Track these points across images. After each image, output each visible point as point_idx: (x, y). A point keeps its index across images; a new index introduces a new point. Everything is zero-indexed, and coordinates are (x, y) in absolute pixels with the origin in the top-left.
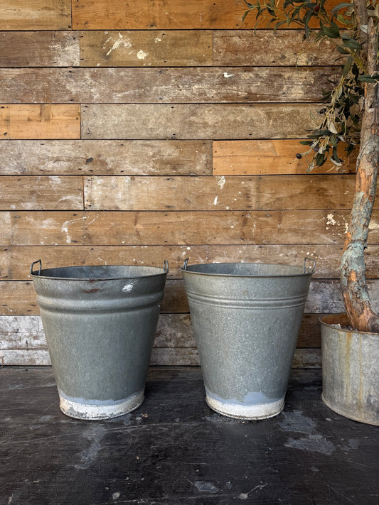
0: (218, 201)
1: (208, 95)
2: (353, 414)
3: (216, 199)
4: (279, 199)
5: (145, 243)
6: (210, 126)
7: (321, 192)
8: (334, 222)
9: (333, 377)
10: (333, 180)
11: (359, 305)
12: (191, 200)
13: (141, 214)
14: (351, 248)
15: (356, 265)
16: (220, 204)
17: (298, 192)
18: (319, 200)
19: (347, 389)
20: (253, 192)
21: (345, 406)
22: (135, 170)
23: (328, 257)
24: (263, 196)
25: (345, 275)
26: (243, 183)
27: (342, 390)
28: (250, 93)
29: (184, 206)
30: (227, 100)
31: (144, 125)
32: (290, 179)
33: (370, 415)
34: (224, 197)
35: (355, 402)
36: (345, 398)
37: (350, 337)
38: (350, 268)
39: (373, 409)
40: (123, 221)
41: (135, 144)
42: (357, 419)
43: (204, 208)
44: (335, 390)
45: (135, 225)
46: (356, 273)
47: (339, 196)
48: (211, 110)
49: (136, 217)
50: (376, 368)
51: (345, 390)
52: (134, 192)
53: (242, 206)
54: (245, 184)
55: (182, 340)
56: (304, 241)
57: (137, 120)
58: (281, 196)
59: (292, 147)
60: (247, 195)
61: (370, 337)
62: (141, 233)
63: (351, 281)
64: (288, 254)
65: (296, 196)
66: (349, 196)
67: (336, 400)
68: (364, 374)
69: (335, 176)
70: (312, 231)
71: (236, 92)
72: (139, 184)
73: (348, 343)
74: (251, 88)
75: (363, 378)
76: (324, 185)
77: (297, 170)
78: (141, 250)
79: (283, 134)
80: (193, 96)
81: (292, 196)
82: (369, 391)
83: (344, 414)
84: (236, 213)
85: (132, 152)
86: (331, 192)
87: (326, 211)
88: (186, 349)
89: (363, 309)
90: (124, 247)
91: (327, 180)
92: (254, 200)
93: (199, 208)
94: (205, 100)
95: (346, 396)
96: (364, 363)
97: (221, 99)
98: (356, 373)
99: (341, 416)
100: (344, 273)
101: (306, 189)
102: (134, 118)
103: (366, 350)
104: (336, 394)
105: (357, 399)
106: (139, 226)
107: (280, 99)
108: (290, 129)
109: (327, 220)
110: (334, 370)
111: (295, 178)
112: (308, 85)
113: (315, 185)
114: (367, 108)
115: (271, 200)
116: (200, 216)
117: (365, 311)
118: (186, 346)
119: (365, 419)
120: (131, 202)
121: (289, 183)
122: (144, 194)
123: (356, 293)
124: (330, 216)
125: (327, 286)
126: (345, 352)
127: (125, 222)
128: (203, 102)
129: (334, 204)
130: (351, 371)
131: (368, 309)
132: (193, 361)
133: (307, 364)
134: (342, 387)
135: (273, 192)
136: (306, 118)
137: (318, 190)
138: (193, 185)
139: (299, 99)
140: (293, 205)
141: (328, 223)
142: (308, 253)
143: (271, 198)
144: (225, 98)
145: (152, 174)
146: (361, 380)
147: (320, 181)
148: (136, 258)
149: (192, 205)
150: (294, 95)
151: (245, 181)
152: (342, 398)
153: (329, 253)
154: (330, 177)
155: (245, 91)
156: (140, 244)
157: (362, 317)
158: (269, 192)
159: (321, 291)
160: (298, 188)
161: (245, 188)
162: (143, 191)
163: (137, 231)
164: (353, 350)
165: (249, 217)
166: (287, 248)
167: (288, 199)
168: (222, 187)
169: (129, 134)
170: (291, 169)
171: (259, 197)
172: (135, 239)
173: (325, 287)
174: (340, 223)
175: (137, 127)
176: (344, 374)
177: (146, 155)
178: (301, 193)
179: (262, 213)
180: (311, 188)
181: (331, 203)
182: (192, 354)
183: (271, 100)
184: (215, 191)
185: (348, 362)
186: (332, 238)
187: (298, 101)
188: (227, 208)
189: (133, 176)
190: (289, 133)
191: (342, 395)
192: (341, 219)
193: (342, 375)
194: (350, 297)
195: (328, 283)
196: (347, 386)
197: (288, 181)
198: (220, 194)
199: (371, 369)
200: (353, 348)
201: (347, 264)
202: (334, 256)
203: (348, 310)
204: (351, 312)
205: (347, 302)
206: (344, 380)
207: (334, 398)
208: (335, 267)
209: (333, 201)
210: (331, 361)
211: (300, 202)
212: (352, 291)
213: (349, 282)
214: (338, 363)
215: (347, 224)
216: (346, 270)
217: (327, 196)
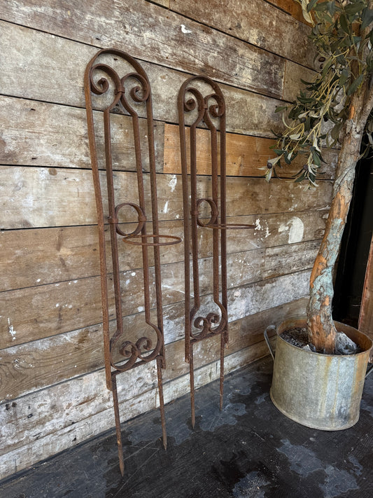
0: (168, 208)
1: (162, 53)
2: (326, 426)
3: (166, 205)
5: (74, 276)
6: (163, 101)
7: (254, 196)
9: (305, 397)
11: (328, 327)
13: (68, 231)
14: (326, 273)
15: (330, 291)
16: (170, 211)
17: (238, 196)
18: (252, 205)
19: (322, 406)
20: (202, 196)
21: (317, 419)
22: (57, 159)
23: (253, 262)
25: (319, 300)
27: (316, 407)
28: (206, 65)
29: (130, 216)
30: (183, 67)
31: (72, 79)
32: (233, 181)
33: (339, 422)
34: (175, 203)
35: (328, 415)
36: (318, 414)
37: (330, 360)
38: (325, 293)
39: (342, 417)
40: (38, 245)
41: (57, 111)
42: (328, 429)
44: (307, 407)
45: (59, 250)
46: (330, 298)
47: (265, 200)
48: (163, 77)
49: (61, 237)
50: (348, 383)
51: (319, 407)
52: (55, 196)
55: (123, 393)
56: (238, 249)
57: (60, 69)
59: (237, 143)
61: (348, 358)
62: (68, 262)
63: (325, 305)
65: (237, 200)
66: (272, 200)
67: (307, 416)
68: (339, 390)
70: (244, 238)
71: (192, 59)
72: (64, 182)
73: (328, 366)
74: (208, 58)
75: (338, 394)
76: (257, 189)
77: (239, 171)
78: (68, 288)
79: (232, 127)
80: (144, 48)
82: (341, 404)
83: (316, 427)
85: (51, 126)
86: (261, 196)
87: (256, 217)
88: (127, 402)
89: (330, 330)
90: (40, 289)
92: (203, 205)
94: (159, 59)
95: (320, 412)
96: (339, 382)
97: (177, 64)
98: (332, 390)
100: (318, 297)
101: (244, 193)
102: (54, 64)
103: (343, 370)
104: (308, 411)
105: (330, 412)
106: (64, 251)
107: (232, 82)
108: (237, 122)
109: (256, 226)
110: (308, 391)
111: (237, 181)
112: (255, 70)
113: (251, 189)
114: (354, 133)
117: (332, 331)
118: (127, 398)
119: (334, 427)
120: (51, 213)
122: (72, 199)
123: (328, 317)
124: (258, 222)
125: (250, 291)
126: (324, 374)
127: (40, 248)
128: (156, 62)
129: (261, 209)
130: (328, 390)
131: (333, 328)
132: (135, 412)
134: (317, 404)
136: (251, 111)
137: (252, 195)
139: (250, 87)
140: (234, 211)
141: (256, 228)
142: (240, 261)
144: (181, 63)
145: (84, 166)
146: (336, 396)
147: (254, 184)
148: (60, 302)
150: (244, 80)
152: (316, 413)
153: (254, 258)
155: (202, 61)
156: (67, 278)
159: (246, 297)
160: (239, 192)
162: (71, 194)
163: (61, 259)
164: (331, 372)
167: (230, 205)
168: (173, 189)
169: (47, 91)
170: (235, 170)
172: (58, 271)
173: (248, 292)
174: (264, 227)
175: (60, 81)
176: (320, 393)
177: (75, 132)
178: (241, 198)
180: (247, 191)
181: (259, 207)
182: (133, 405)
183: (225, 80)
184: (166, 195)
185: (325, 383)
186: (257, 243)
187: (247, 88)
188: (178, 217)
189: (53, 169)
190: (238, 126)
191: (315, 411)
192: (265, 223)
193: (317, 394)
194: (322, 319)
195: (251, 287)
196: (322, 403)
197: (232, 184)
198: (170, 199)
199: (345, 385)
200: (332, 370)
201: (322, 289)
202: (256, 261)
203: (315, 330)
204: (318, 333)
205: (315, 323)
206: (319, 398)
207: (305, 414)
208: (257, 271)
209: (261, 206)
210: (304, 382)
211: (239, 207)
212: (325, 315)
213: (323, 306)
214: (314, 384)
215: (267, 228)
216: (320, 294)
217: (258, 201)
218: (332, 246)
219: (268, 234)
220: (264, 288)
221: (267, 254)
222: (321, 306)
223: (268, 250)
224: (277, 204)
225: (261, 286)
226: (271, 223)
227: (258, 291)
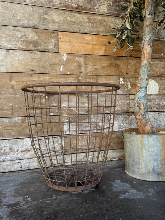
1: (54, 3)
2: (146, 178)
3: (62, 67)
4: (96, 69)
5: (18, 93)
6: (56, 22)
7: (117, 66)
8: (123, 83)
9: (133, 160)
10: (123, 60)
11: (145, 121)
12: (47, 67)
13: (14, 74)
14: (140, 91)
15: (143, 100)
16: (64, 70)
17: (106, 65)
18: (116, 70)
19: (142, 165)
20: (82, 64)
21: (141, 174)
22: (9, 46)
23: (121, 101)
24: (88, 67)
25: (138, 106)
26: (77, 58)
27: (139, 166)
28: (79, 6)
29: (42, 70)
30: (66, 8)
31: (14, 17)
33: (154, 176)
34: (66, 66)
35: (146, 171)
36: (141, 170)
37: (143, 137)
38: (140, 102)
39: (155, 173)
40: (2, 79)
41: (9, 29)
42: (148, 180)
43: (55, 72)
44: (135, 167)
45: (11, 81)
46: (143, 105)
47: (125, 68)
48: (56, 13)
49: (11, 76)
50: (156, 152)
51: (141, 166)
52: (9, 60)
53: (77, 72)
54: (78, 59)
57: (9, 13)
58: (97, 67)
59: (102, 40)
60: (79, 66)
61: (154, 136)
62: (15, 87)
63: (141, 109)
64: (102, 100)
65: (105, 67)
66: (130, 69)
67: (136, 172)
68: (151, 156)
69: (124, 58)
71: (70, 4)
72: (12, 55)
73: (142, 141)
74: (79, 3)
75: (150, 158)
76: (118, 62)
77: (105, 53)
78: (15, 98)
79: (97, 32)
80: (46, 2)
81: (102, 68)
82: (153, 164)
83: (141, 178)
84: (74, 76)
85: (7, 34)
86: (122, 66)
87: (120, 76)
89: (147, 123)
90: (4, 96)
91: (119, 59)
92: (83, 69)
93: (52, 72)
94: (53, 6)
95: (142, 169)
96: (150, 150)
97: (62, 7)
98: (147, 156)
99: (140, 180)
100: (137, 105)
101: (109, 64)
102: (7, 12)
103: (151, 143)
104: (136, 169)
105: (147, 169)
106: (13, 82)
107: (95, 12)
108: (100, 30)
109: (120, 82)
110: (134, 157)
111: (104, 58)
112: (109, 5)
113: (114, 62)
114: (147, 15)
115: (93, 69)
116: (53, 77)
117: (148, 124)
119: (152, 179)
120: (7, 67)
121: (101, 60)
122: (16, 62)
123: (144, 115)
124: (121, 80)
125: (121, 117)
126: (140, 145)
127: (3, 80)
128: (52, 7)
129: (123, 73)
130: (144, 155)
131: (149, 123)
133: (112, 158)
134: (139, 164)
135: (93, 65)
136: (108, 24)
137: (115, 65)
138: (47, 57)
139: (105, 13)
140: (104, 73)
141: (121, 83)
143: (92, 68)
144: (65, 6)
145: (20, 49)
146: (149, 159)
147: (116, 60)
148: (12, 103)
149: (47, 70)
150: (102, 10)
151: (78, 57)
152: (140, 170)
153: (121, 99)
154: (121, 58)
155: (76, 4)
156: (15, 94)
157: (147, 127)
158: (91, 65)
159: (118, 120)
160: (106, 63)
161: (78, 61)
162: (15, 60)
163: (12, 86)
164: (145, 144)
165: (81, 79)
166: (101, 97)
167: (101, 69)
168: (65, 60)
169: (4, 21)
170: (102, 52)
171: (86, 67)
172: (11, 91)
173: (119, 117)
174: (126, 83)
175: (10, 18)
176: (140, 157)
177: (16, 36)
178: (107, 66)
179: (88, 77)
180: (112, 63)
181: (122, 72)
183: (90, 11)
184: (61, 62)
185: (142, 151)
186: (122, 91)
187: (104, 14)
188: (69, 73)
189: (8, 50)
190: (100, 32)
191: (139, 169)
192: (127, 81)
193: (139, 158)
194: (141, 117)
195: (121, 115)
196: (142, 164)
197: (101, 59)
198: (64, 64)
199: (154, 153)
200: (145, 143)
201: (138, 100)
202: (123, 101)
203: (139, 124)
204: (140, 126)
205: (138, 120)
206: (140, 160)
207: (135, 171)
208: (124, 107)
209: (123, 71)
210: (132, 152)
211: (107, 71)
212: (142, 114)
213: (140, 109)
214: (136, 152)
215: (129, 84)
216: (138, 103)
217: (120, 68)
218: (142, 76)
219: (130, 87)
220: (131, 117)
221: (131, 98)
222: (139, 109)
223: (131, 96)
224: (134, 71)
225: (129, 115)
226: (132, 81)
227: (126, 118)
